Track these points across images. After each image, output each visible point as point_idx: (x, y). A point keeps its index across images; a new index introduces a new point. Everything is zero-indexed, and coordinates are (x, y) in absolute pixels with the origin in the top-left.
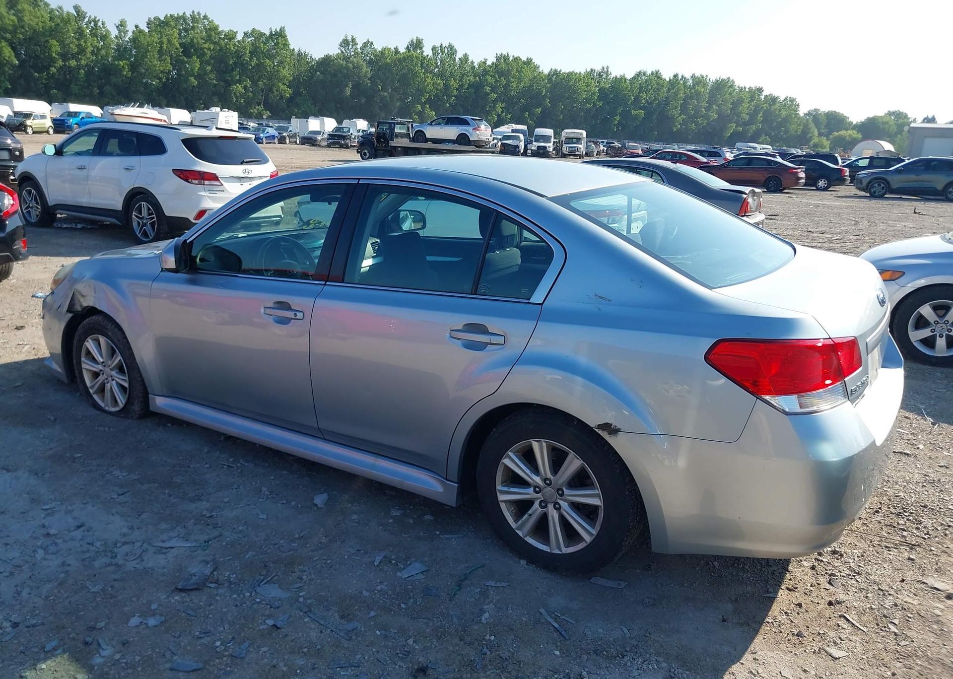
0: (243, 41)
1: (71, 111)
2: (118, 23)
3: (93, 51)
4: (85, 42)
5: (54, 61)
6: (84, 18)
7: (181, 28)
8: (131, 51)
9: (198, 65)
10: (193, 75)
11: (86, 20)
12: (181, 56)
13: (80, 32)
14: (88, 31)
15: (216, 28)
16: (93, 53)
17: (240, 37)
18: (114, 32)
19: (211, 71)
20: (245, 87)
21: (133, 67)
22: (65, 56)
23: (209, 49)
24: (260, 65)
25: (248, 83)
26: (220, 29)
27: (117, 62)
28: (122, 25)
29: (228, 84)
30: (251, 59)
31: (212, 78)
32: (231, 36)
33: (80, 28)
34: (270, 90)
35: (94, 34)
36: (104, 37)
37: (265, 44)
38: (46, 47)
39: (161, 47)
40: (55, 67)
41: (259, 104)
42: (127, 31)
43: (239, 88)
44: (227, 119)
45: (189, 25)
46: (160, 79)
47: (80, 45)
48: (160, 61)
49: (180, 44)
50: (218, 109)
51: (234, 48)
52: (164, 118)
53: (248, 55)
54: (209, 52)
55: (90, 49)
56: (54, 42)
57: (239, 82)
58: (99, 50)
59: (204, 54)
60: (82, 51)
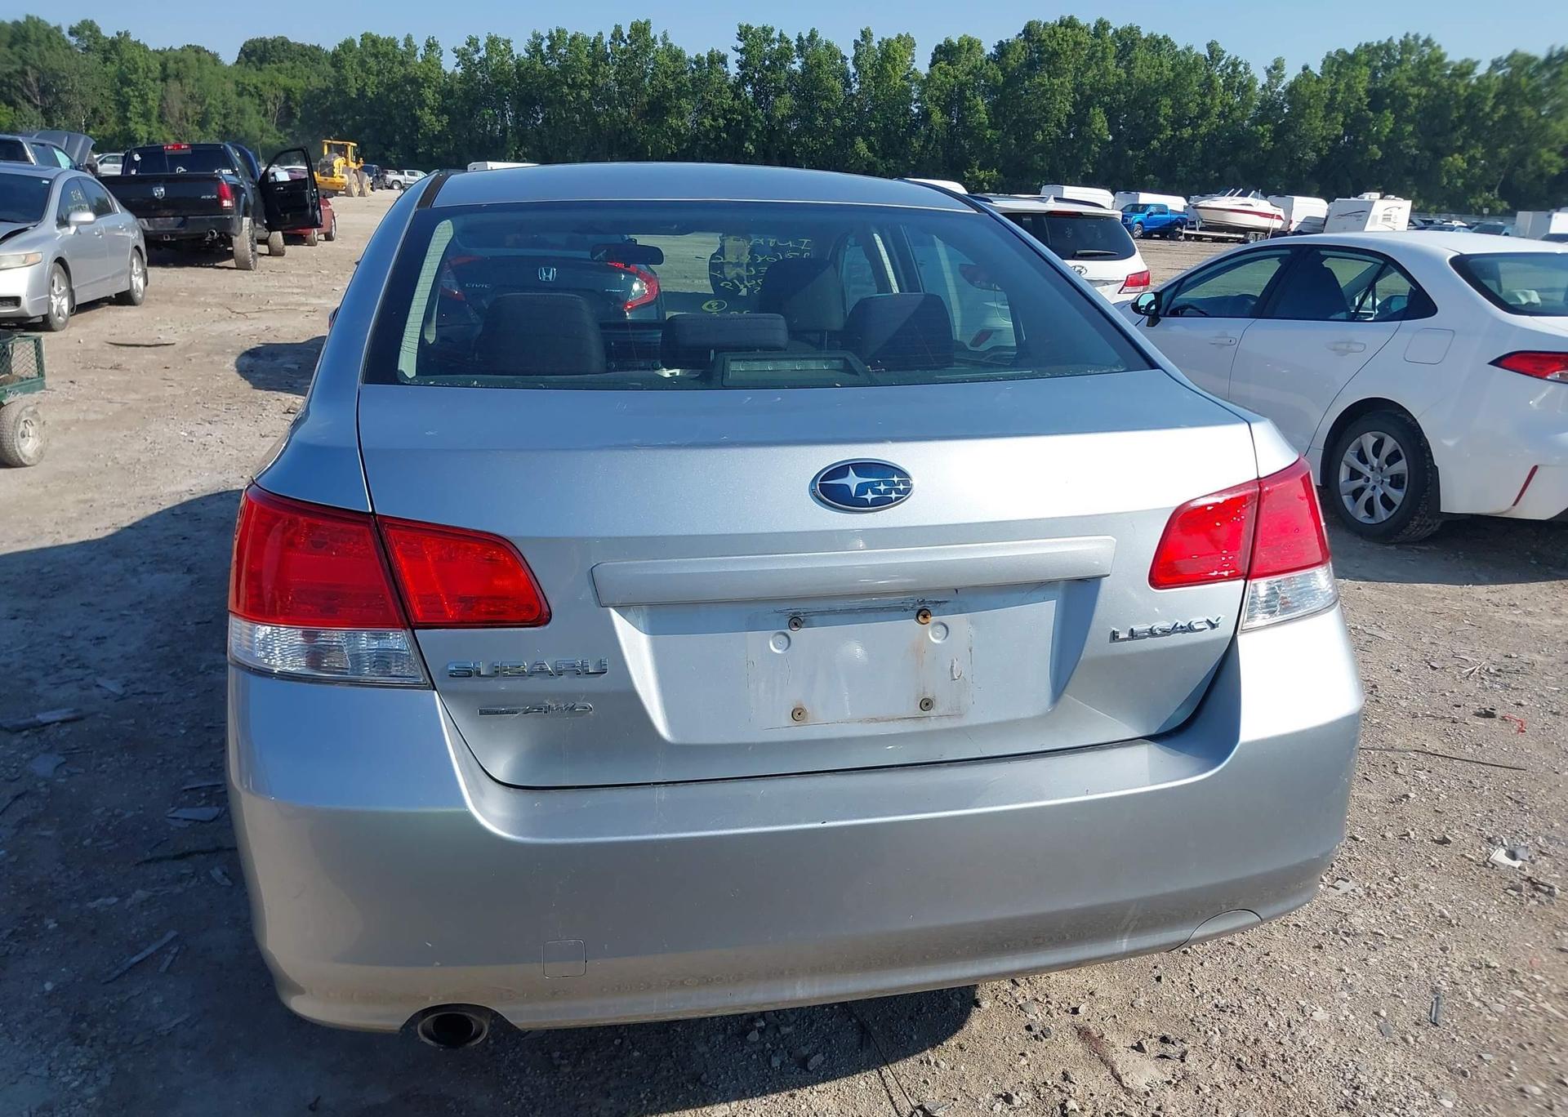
0: (1488, 76)
1: (1140, 202)
2: (1270, 64)
3: (1222, 113)
4: (1213, 99)
5: (1160, 129)
6: (1219, 60)
7: (1380, 64)
8: (1282, 108)
9: (1389, 124)
10: (1377, 142)
11: (1223, 62)
12: (1365, 111)
13: (1209, 83)
14: (1221, 81)
15: (1440, 59)
16: (1221, 115)
17: (1481, 70)
18: (1262, 79)
19: (1411, 134)
20: (1472, 161)
21: (1279, 134)
22: (1177, 123)
23: (1418, 96)
24: (1511, 118)
25: (1478, 152)
26: (1447, 60)
27: (1254, 128)
28: (1276, 69)
29: (1439, 154)
30: (1494, 108)
31: (1411, 147)
32: (1464, 70)
33: (1209, 77)
34: (1521, 163)
35: (1228, 86)
36: (1245, 88)
37: (1531, 77)
38: (1154, 110)
39: (1333, 99)
40: (1158, 139)
41: (1490, 189)
42: (1283, 76)
43: (1458, 161)
44: (1387, 212)
45: (1394, 59)
46: (1319, 151)
47: (1204, 103)
48: (1326, 121)
49: (1368, 92)
50: (1376, 195)
51: (1465, 91)
52: (1281, 212)
53: (1490, 103)
54: (1416, 101)
55: (1217, 109)
56: (1167, 101)
57: (1461, 150)
58: (1232, 109)
59: (1407, 104)
60: (1204, 113)
